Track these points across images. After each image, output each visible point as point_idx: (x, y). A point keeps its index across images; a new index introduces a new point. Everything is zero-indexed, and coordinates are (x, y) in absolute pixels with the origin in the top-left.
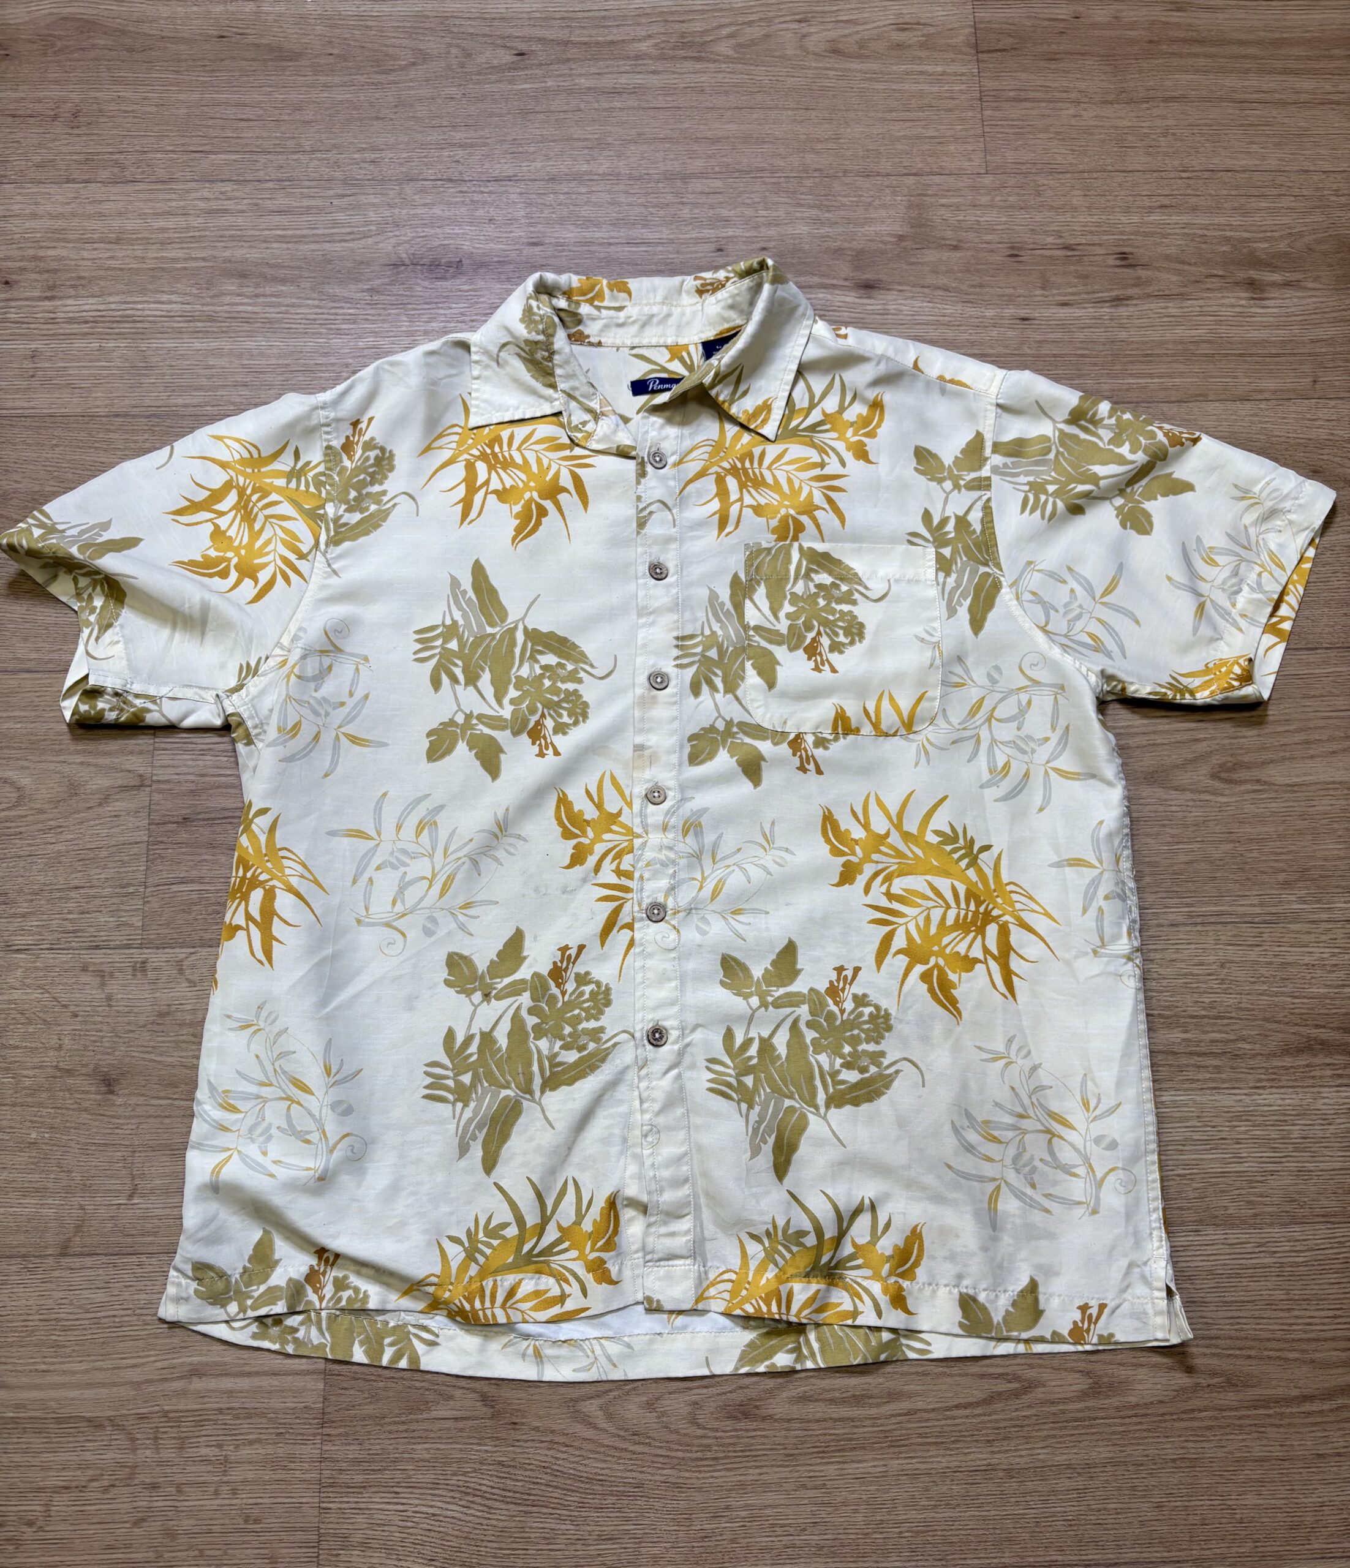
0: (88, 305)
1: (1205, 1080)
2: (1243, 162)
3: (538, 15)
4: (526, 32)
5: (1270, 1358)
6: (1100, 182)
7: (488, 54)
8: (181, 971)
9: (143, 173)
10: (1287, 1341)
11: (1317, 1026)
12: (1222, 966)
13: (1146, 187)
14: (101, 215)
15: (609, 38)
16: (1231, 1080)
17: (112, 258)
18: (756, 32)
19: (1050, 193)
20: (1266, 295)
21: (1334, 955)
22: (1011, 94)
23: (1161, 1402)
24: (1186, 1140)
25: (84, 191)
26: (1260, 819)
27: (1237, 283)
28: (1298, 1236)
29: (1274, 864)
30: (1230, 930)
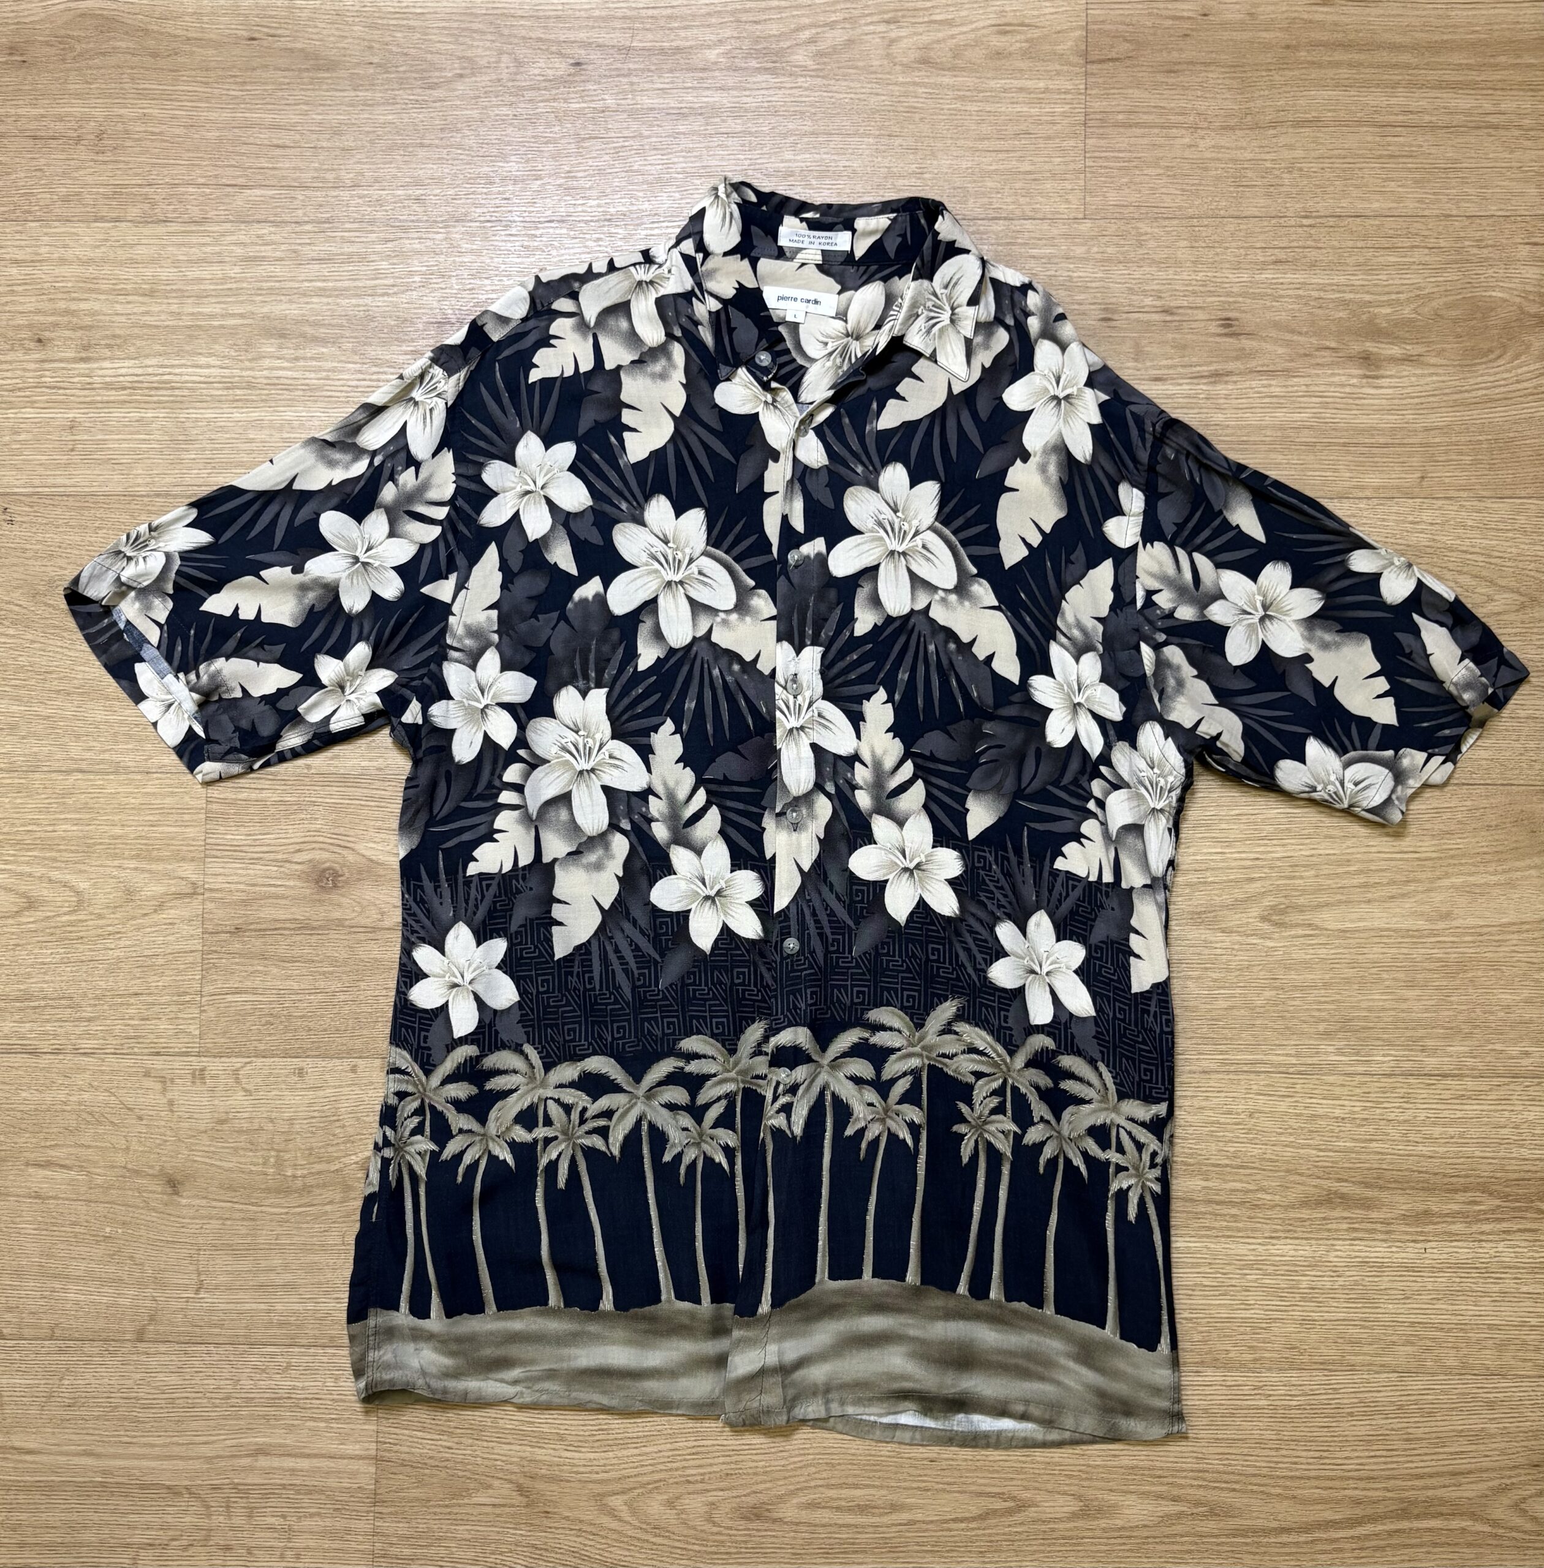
0: (124, 368)
1: (1221, 1229)
5: (1252, 1491)
6: (1210, 230)
7: (542, 64)
8: (237, 1080)
10: (1271, 1477)
11: (1340, 1180)
12: (1251, 1116)
13: (1261, 237)
15: (674, 44)
16: (1246, 1230)
17: (147, 313)
18: (838, 36)
19: (1152, 244)
20: (1382, 372)
21: (1365, 1108)
22: (1120, 117)
23: (1145, 1526)
25: (113, 233)
26: (1307, 965)
27: (1350, 358)
28: (1294, 1381)
29: (1316, 1014)
30: (1263, 1080)
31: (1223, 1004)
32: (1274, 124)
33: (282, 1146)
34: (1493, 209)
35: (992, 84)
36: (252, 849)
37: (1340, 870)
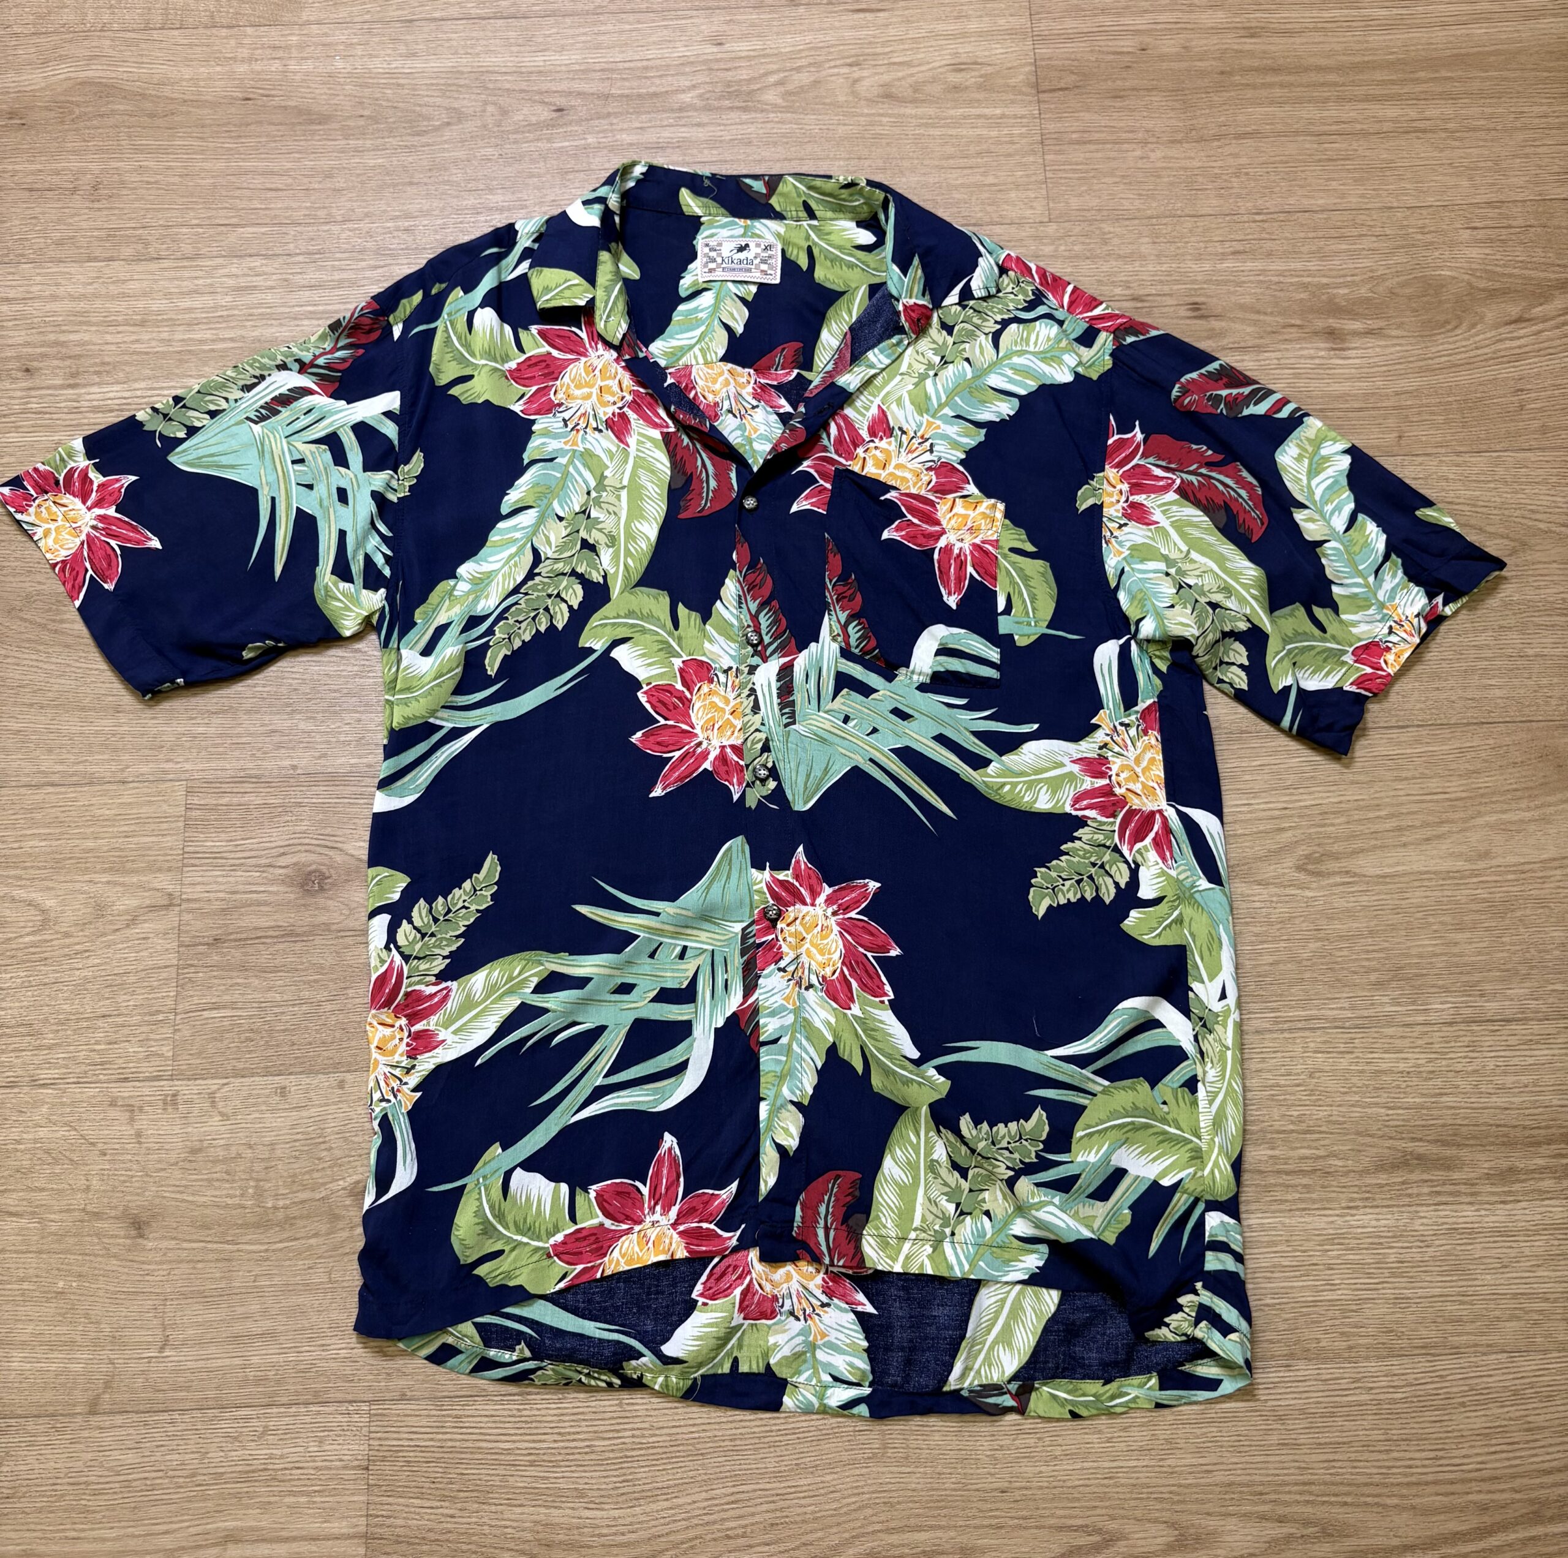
0: (111, 392)
1: (1294, 1201)
2: (1321, 202)
3: (577, 67)
4: (564, 86)
5: (1366, 1504)
6: (1169, 228)
7: (525, 111)
8: (213, 1105)
9: (168, 249)
10: (1385, 1485)
11: (1413, 1139)
12: (1311, 1076)
13: (1218, 232)
14: (125, 295)
15: (652, 90)
16: (1322, 1200)
17: (137, 341)
18: (805, 78)
19: (1116, 241)
20: (1347, 345)
21: (1430, 1060)
22: (1074, 136)
24: (1274, 1266)
25: (106, 271)
26: (1350, 914)
27: (1316, 333)
28: (1396, 1370)
29: (1366, 963)
30: (1318, 1037)
31: (1270, 959)
32: (1218, 137)
33: (262, 1175)
34: (1431, 200)
35: (952, 112)
36: (232, 855)
37: (1371, 815)
